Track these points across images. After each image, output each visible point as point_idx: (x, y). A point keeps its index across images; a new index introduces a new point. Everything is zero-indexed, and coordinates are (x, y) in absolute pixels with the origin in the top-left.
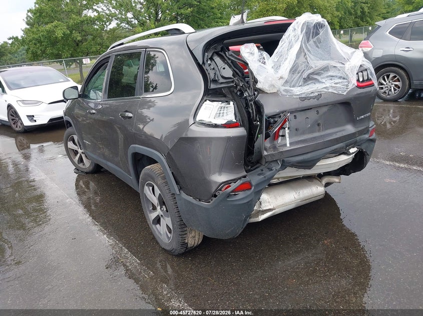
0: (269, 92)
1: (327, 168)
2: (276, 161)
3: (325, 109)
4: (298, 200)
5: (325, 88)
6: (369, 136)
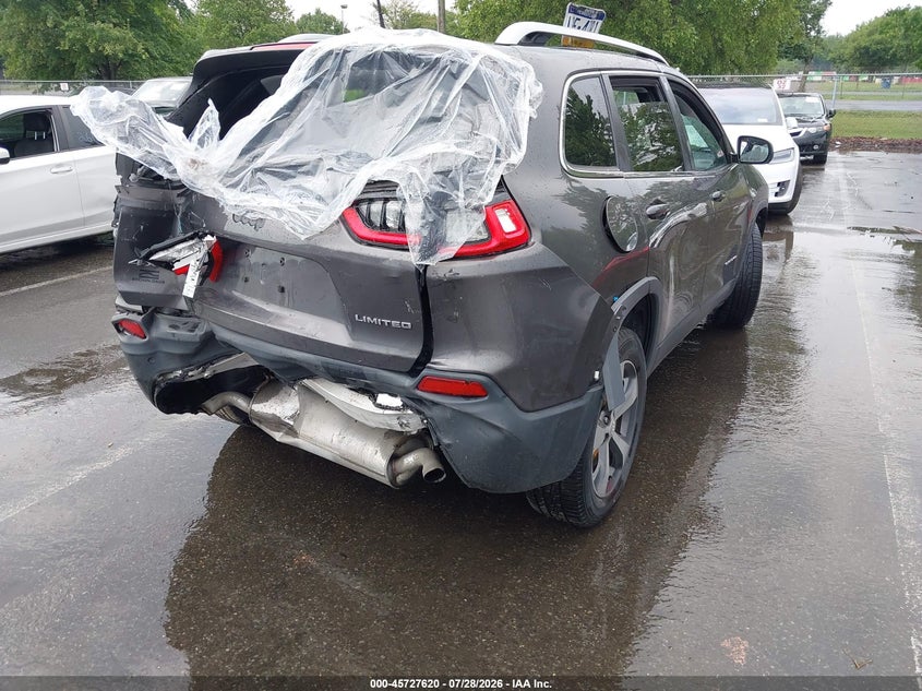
4: (336, 449)
5: (276, 209)
6: (417, 387)
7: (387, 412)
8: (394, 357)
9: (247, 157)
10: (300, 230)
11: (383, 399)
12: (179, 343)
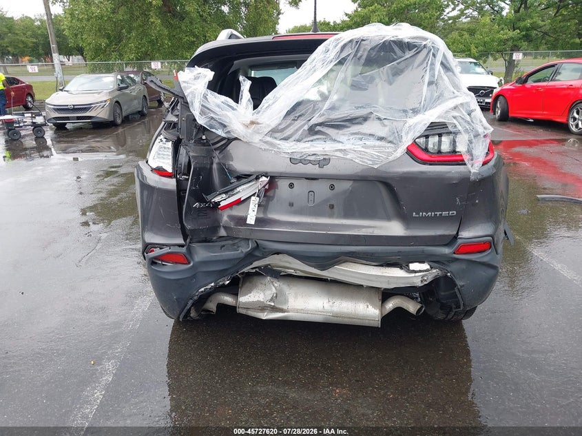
0: (244, 140)
1: (361, 279)
2: (248, 239)
3: (347, 185)
4: (329, 312)
5: (340, 150)
6: (454, 253)
7: (417, 274)
8: (440, 236)
9: (292, 117)
10: (369, 162)
11: (413, 266)
12: (223, 261)
